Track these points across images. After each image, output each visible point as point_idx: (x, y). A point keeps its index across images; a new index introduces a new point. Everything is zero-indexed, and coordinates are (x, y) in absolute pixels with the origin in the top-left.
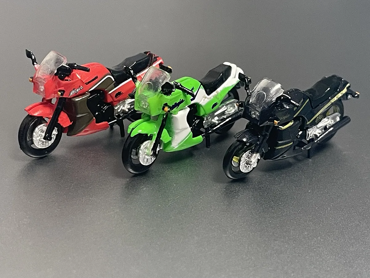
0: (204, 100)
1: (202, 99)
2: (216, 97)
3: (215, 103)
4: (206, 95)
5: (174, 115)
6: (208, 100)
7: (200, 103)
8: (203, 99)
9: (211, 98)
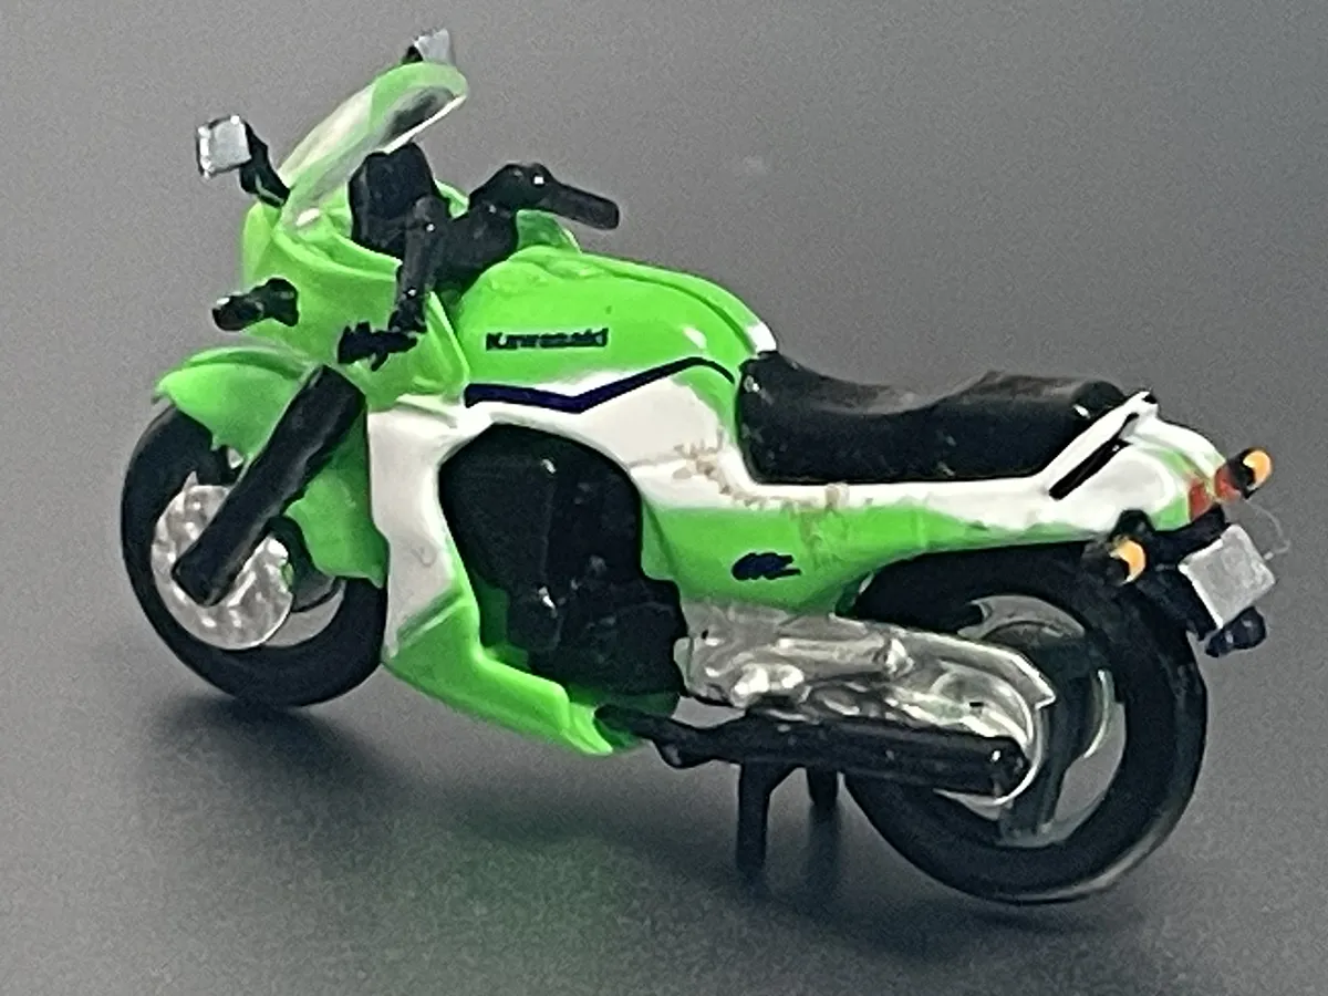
0: (679, 475)
1: (667, 459)
3: (771, 556)
6: (726, 501)
8: (680, 464)
9: (761, 505)
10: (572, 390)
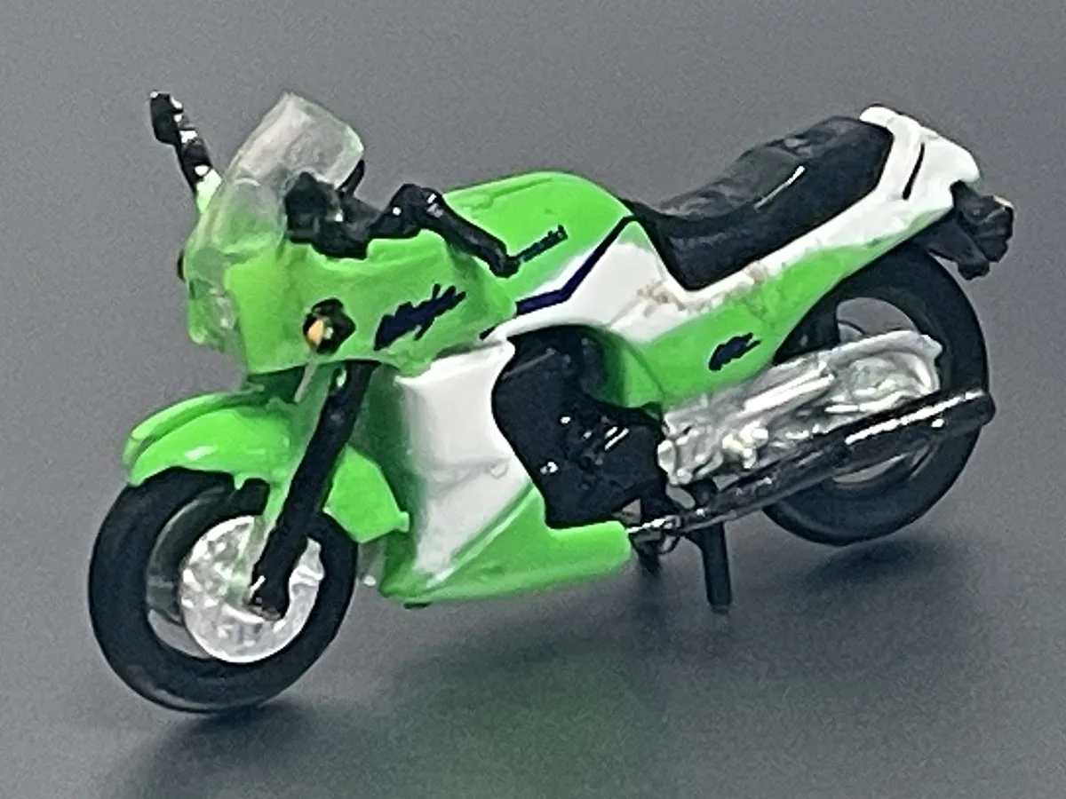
0: (647, 313)
2: (742, 298)
3: (735, 340)
4: (672, 285)
5: (404, 376)
6: (684, 316)
7: (616, 328)
8: (644, 304)
9: (710, 306)
10: (558, 284)
